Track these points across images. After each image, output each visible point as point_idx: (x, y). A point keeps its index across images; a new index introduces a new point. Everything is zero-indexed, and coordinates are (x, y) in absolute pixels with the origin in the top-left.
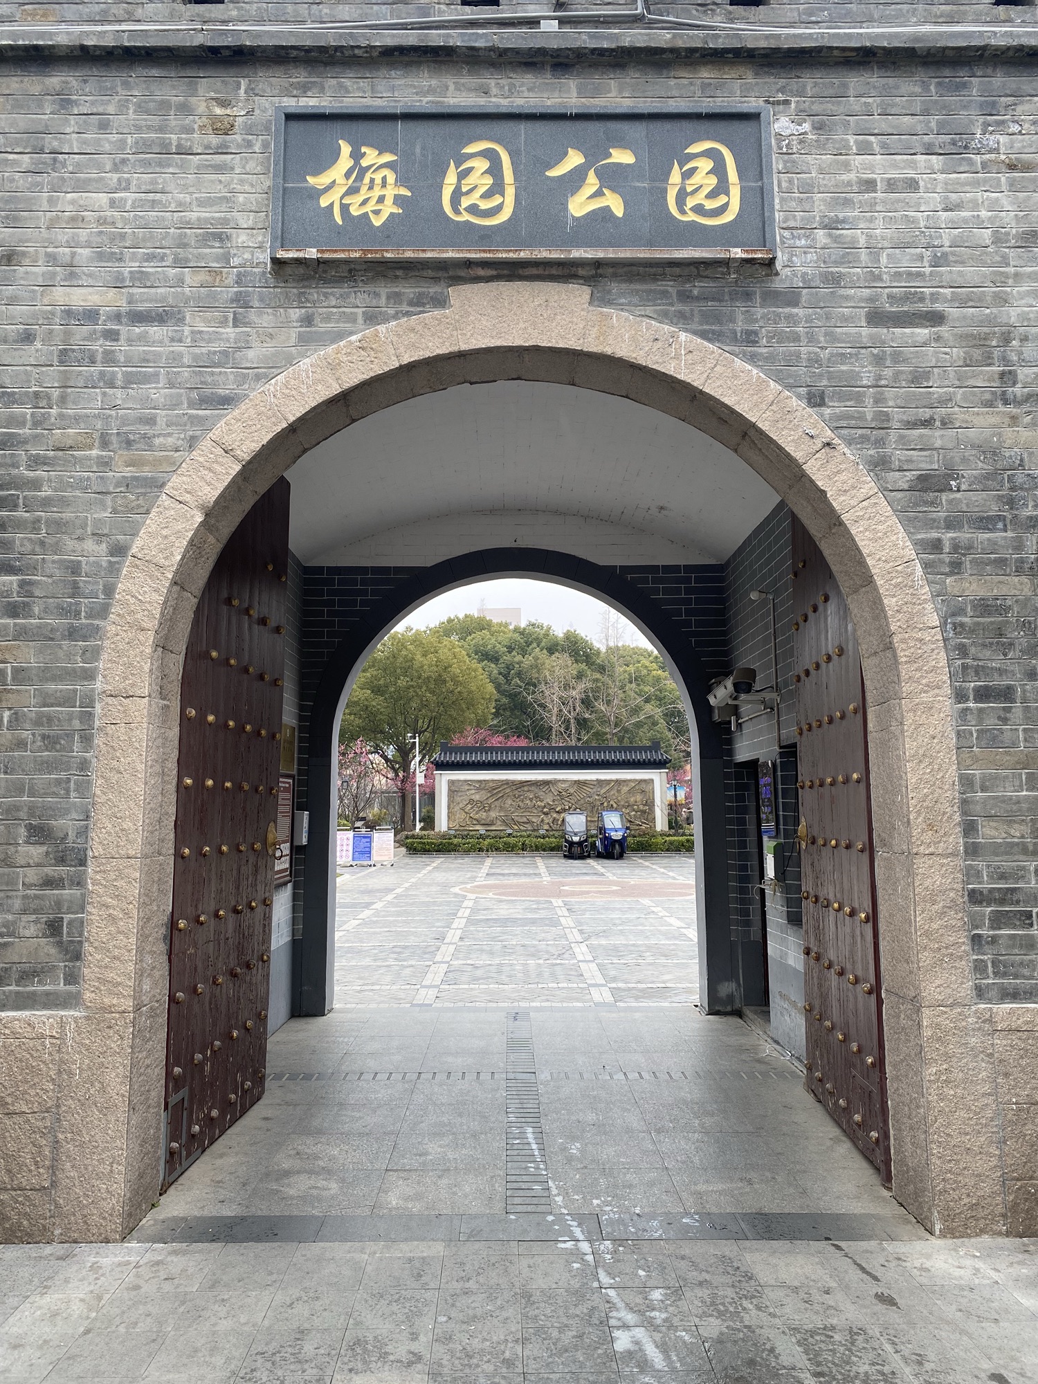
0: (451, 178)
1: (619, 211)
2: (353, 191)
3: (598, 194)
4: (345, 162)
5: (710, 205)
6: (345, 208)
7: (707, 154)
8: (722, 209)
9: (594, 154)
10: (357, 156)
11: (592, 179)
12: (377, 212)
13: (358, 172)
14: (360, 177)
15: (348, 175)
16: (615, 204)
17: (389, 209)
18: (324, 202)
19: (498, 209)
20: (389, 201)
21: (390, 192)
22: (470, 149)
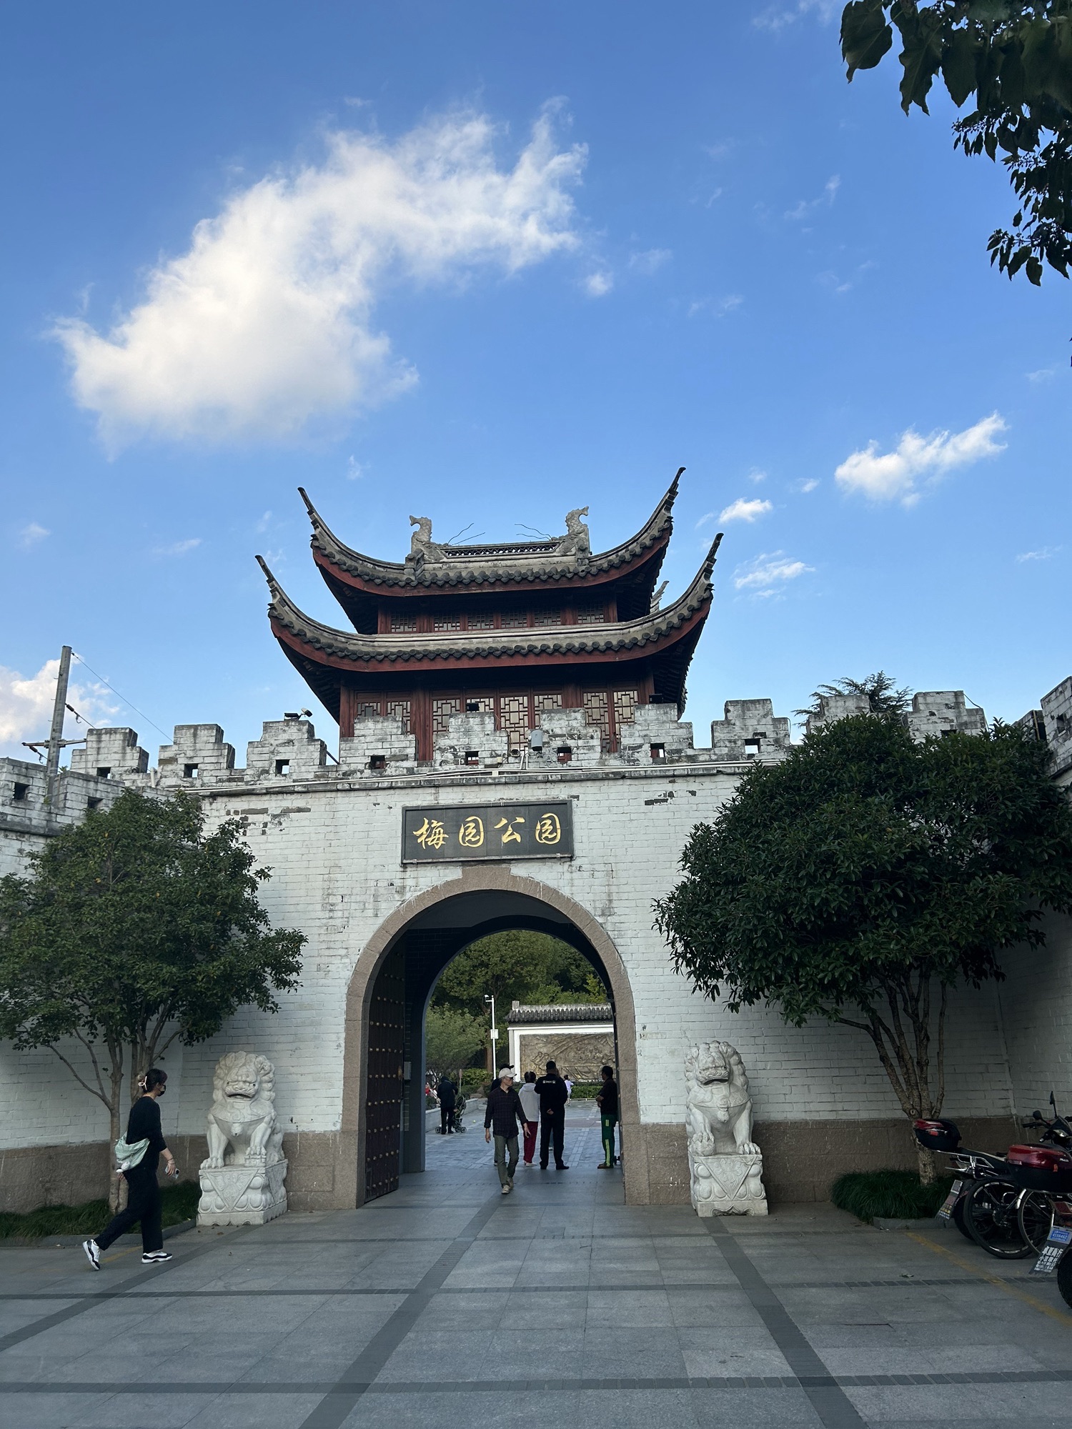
0: (462, 830)
1: (519, 840)
2: (429, 836)
3: (512, 834)
4: (426, 826)
5: (550, 836)
6: (426, 842)
7: (548, 818)
8: (554, 838)
9: (511, 820)
10: (430, 823)
11: (510, 828)
12: (437, 844)
13: (430, 829)
14: (431, 832)
15: (427, 831)
16: (518, 837)
17: (441, 842)
18: (419, 841)
19: (479, 840)
20: (441, 839)
21: (441, 836)
22: (469, 819)
